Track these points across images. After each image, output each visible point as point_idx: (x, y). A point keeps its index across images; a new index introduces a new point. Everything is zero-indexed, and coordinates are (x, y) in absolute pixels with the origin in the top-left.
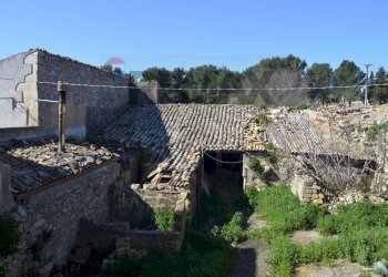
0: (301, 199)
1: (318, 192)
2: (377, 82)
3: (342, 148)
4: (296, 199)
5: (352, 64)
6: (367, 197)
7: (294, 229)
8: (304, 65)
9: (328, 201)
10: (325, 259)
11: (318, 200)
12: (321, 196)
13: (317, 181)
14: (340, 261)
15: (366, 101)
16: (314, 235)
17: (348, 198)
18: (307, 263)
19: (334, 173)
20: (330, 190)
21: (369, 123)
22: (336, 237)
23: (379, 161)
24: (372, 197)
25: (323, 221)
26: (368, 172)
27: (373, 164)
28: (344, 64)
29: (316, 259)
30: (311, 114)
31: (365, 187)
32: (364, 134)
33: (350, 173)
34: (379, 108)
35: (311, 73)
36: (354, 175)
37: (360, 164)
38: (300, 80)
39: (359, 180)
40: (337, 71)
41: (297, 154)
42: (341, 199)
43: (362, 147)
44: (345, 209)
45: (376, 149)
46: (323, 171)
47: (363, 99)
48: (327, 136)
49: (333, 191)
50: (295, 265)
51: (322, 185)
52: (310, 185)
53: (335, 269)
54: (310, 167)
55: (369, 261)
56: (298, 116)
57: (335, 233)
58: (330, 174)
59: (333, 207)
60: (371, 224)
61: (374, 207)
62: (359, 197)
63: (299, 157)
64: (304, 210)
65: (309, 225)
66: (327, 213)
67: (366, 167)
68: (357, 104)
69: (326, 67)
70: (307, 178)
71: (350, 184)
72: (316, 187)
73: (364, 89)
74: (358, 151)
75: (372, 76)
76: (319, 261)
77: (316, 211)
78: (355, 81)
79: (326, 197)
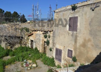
0: (4, 48)
1: (9, 46)
2: (22, 18)
3: (15, 34)
4: (3, 48)
5: (17, 13)
6: (21, 45)
7: (3, 57)
8: (4, 11)
9: (12, 48)
11: (9, 48)
12: (10, 47)
13: (8, 43)
14: (15, 62)
15: (20, 22)
16: (9, 57)
17: (17, 46)
18: (8, 65)
19: (13, 40)
20: (12, 45)
21: (21, 28)
22: (15, 56)
23: (23, 37)
24: (22, 45)
25: (11, 53)
26: (21, 39)
27: (22, 37)
28: (15, 12)
30: (6, 25)
31: (20, 43)
32: (20, 30)
33: (17, 40)
34: (23, 24)
35: (6, 14)
36: (18, 40)
37: (19, 38)
38: (3, 15)
39: (19, 41)
40: (13, 14)
41: (2, 36)
42: (15, 47)
43: (20, 33)
44: (16, 49)
45: (23, 34)
46: (10, 40)
47: (19, 22)
48: (11, 31)
49: (13, 45)
50: (4, 66)
51: (10, 44)
52: (7, 44)
53: (15, 64)
54: (6, 39)
55: (23, 60)
56: (2, 25)
57: (14, 55)
58: (12, 41)
59: (13, 49)
60: (22, 52)
61: (23, 48)
62: (19, 45)
63: (3, 37)
64: (5, 51)
65: (7, 55)
66: (12, 51)
67: (20, 38)
68: (18, 23)
69: (10, 13)
70: (6, 42)
71: (17, 43)
73: (19, 19)
74: (18, 34)
75: (21, 16)
76: (11, 63)
77: (9, 51)
78: (17, 17)
79: (11, 47)
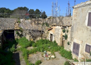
0: (29, 40)
1: (32, 38)
3: (37, 28)
4: (28, 40)
5: (38, 10)
6: (42, 38)
7: (27, 47)
8: (28, 9)
9: (34, 40)
10: (34, 52)
11: (32, 40)
12: (33, 39)
13: (32, 36)
14: (37, 52)
16: (32, 48)
18: (31, 54)
19: (35, 34)
20: (35, 37)
21: (42, 23)
22: (36, 47)
23: (44, 31)
24: (43, 38)
25: (34, 44)
27: (43, 31)
28: (37, 10)
29: (32, 53)
30: (30, 21)
31: (41, 36)
32: (41, 25)
33: (39, 34)
34: (44, 20)
35: (30, 11)
37: (40, 31)
38: (27, 13)
39: (40, 35)
40: (35, 11)
41: (27, 30)
42: (37, 39)
43: (41, 28)
44: (38, 41)
45: (43, 28)
48: (34, 26)
49: (35, 38)
50: (28, 55)
52: (30, 37)
53: (37, 54)
54: (30, 33)
55: (43, 51)
56: (27, 21)
58: (34, 34)
59: (35, 41)
60: (43, 44)
61: (43, 40)
62: (40, 38)
63: (28, 31)
64: (29, 42)
65: (31, 45)
66: (34, 42)
67: (42, 32)
68: (40, 19)
69: (33, 10)
70: (30, 35)
71: (39, 36)
72: (32, 37)
73: (41, 15)
75: (42, 13)
77: (32, 42)
78: (39, 14)
